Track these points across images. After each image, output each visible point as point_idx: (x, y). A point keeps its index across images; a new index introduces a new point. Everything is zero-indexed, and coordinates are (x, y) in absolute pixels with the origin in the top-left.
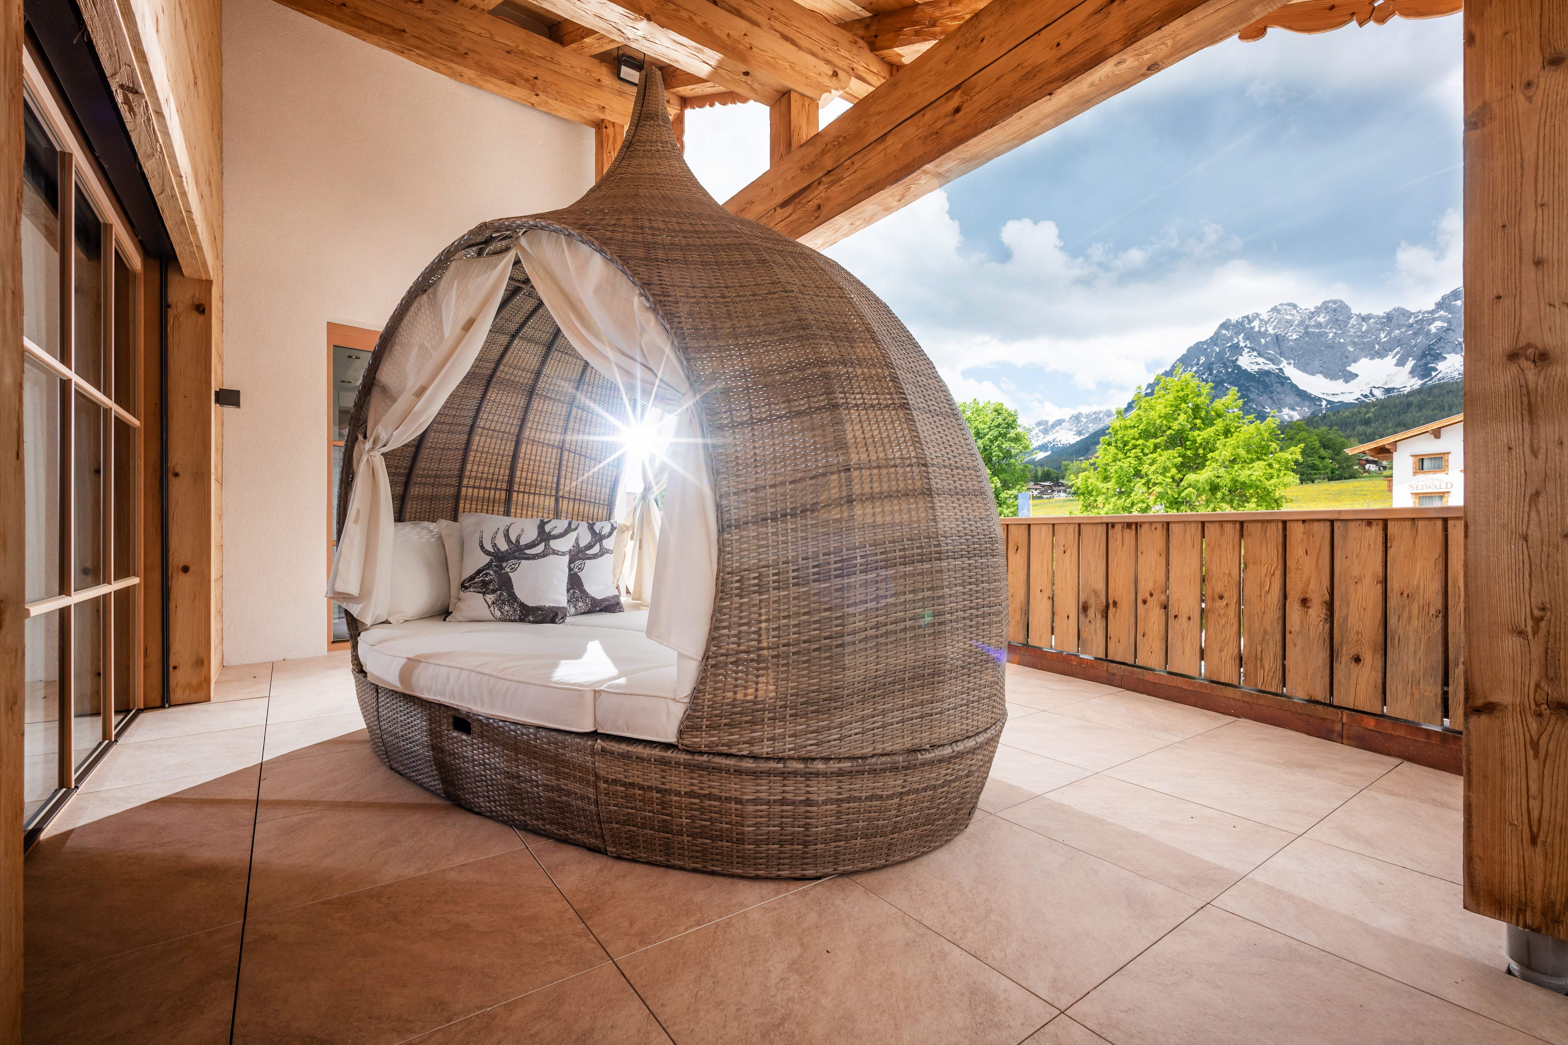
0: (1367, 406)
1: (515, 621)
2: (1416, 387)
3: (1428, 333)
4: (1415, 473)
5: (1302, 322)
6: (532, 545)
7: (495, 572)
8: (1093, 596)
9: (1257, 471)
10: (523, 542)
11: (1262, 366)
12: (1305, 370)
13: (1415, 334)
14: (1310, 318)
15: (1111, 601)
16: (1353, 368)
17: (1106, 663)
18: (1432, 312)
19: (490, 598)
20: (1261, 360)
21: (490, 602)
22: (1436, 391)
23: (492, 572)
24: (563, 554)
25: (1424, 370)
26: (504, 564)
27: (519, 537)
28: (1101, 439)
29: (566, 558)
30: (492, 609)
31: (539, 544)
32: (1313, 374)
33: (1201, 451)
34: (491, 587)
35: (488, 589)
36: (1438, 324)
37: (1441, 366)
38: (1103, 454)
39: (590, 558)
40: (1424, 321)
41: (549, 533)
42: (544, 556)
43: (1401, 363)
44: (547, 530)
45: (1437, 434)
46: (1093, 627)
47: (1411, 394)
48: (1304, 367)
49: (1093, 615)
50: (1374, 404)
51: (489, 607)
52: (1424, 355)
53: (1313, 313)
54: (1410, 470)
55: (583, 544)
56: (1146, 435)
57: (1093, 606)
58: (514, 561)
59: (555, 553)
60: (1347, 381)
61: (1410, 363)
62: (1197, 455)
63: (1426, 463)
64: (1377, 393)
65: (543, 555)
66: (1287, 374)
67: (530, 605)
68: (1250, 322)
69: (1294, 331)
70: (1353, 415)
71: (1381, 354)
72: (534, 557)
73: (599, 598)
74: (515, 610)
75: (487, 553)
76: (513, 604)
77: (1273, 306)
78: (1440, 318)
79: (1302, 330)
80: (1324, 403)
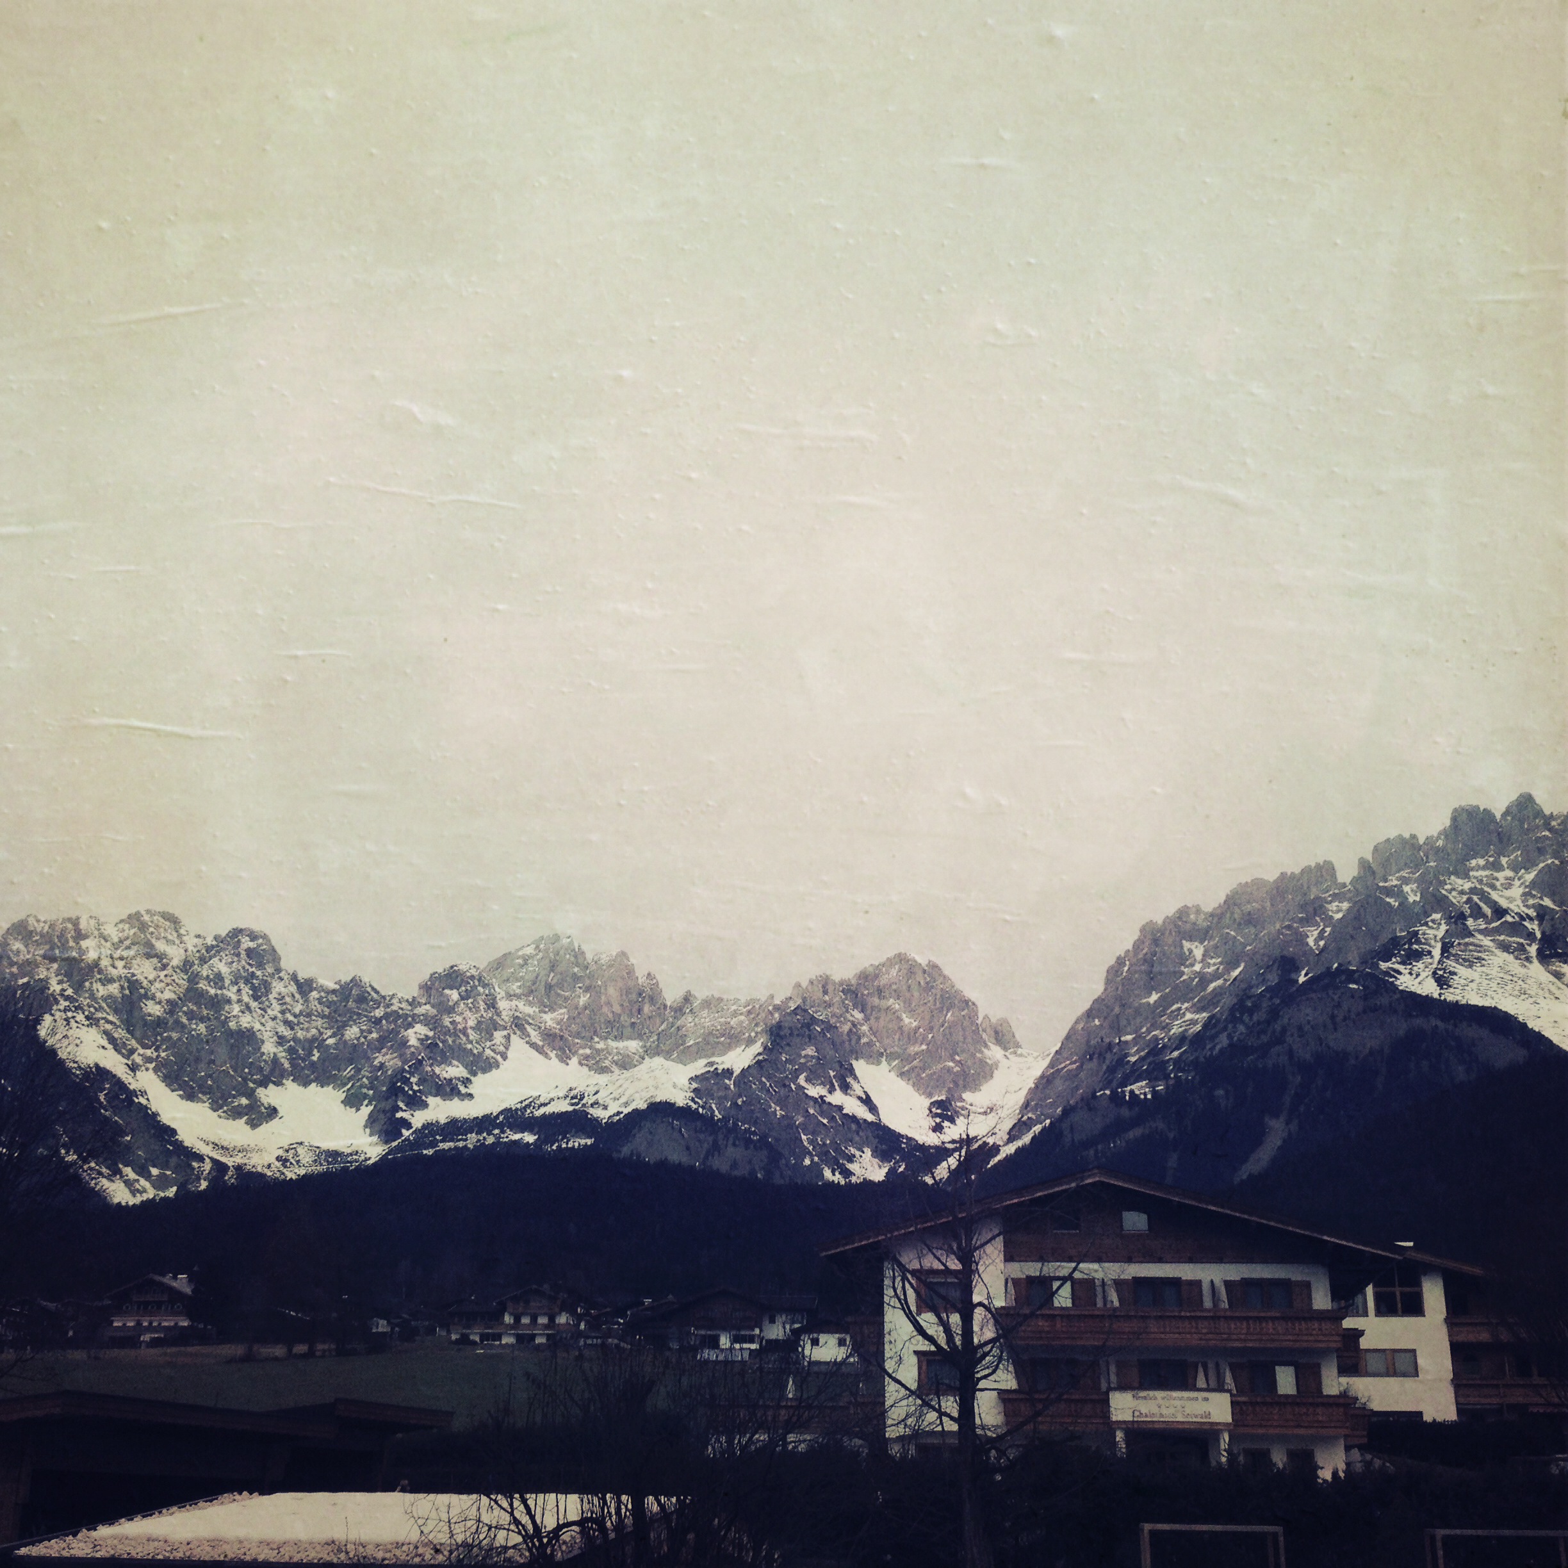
3: (402, 1045)
5: (186, 966)
13: (382, 1043)
14: (203, 961)
16: (268, 1096)
18: (414, 1002)
25: (389, 1123)
36: (420, 1029)
37: (418, 1118)
40: (399, 1017)
43: (352, 1101)
50: (298, 1183)
52: (391, 1093)
53: (209, 949)
60: (254, 1124)
61: (369, 1104)
64: (306, 1158)
68: (78, 936)
69: (168, 980)
71: (321, 1076)
77: (133, 911)
79: (182, 980)
80: (207, 1166)
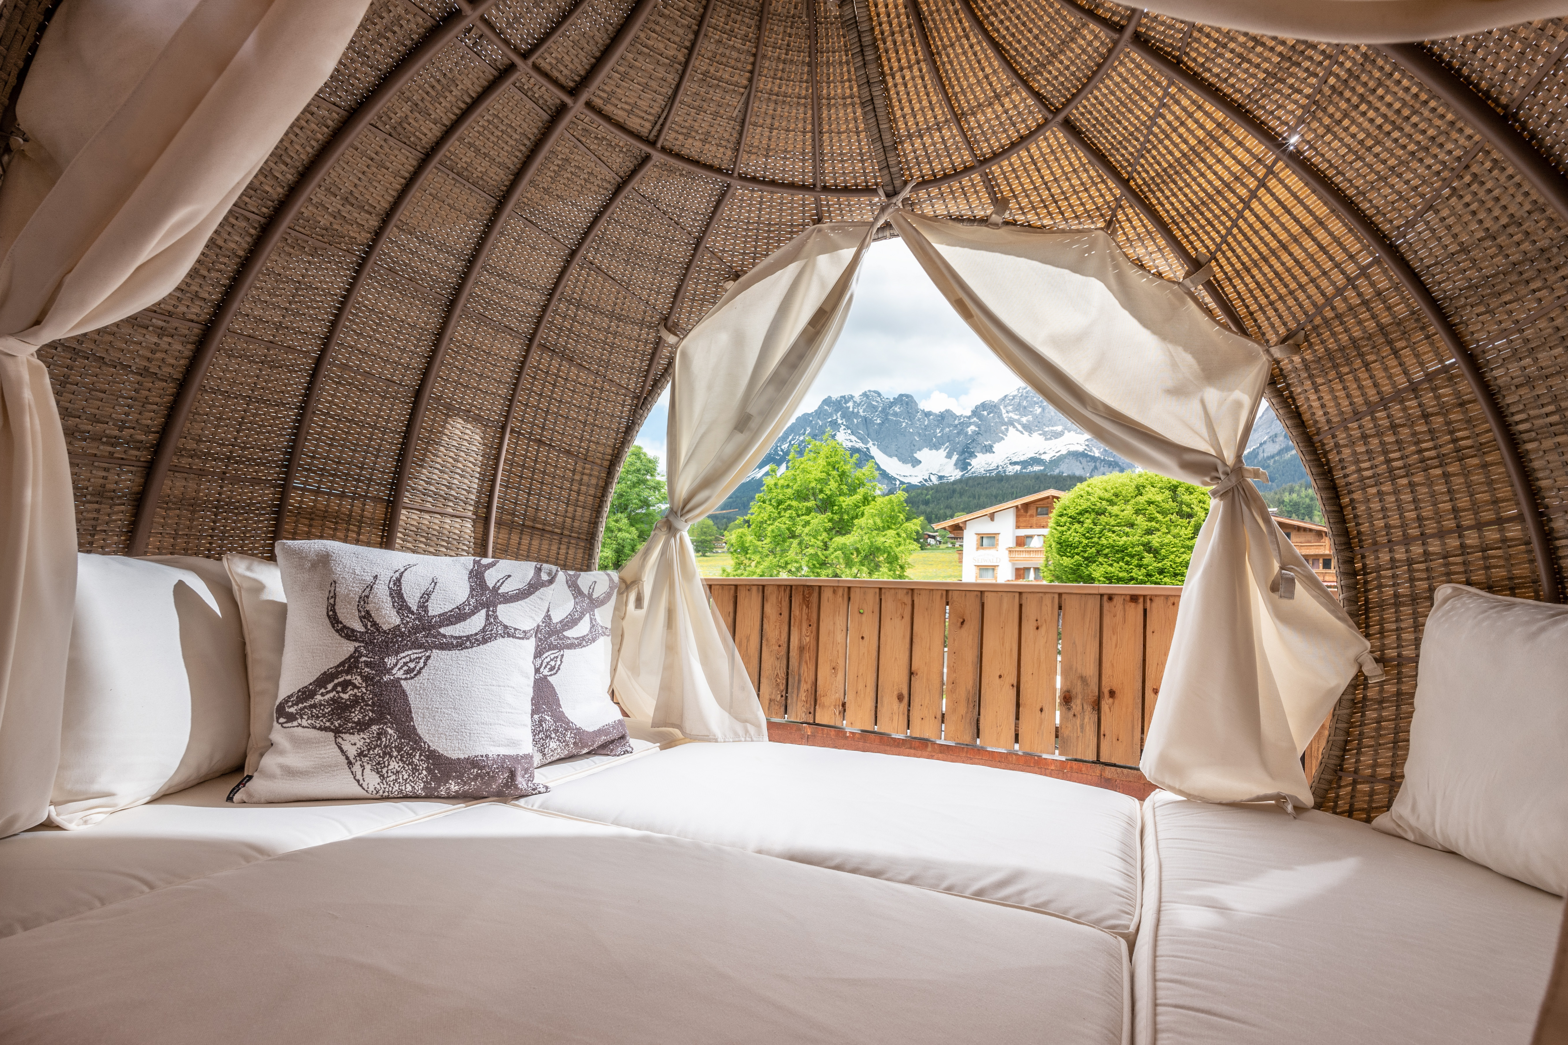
0: (927, 488)
1: (415, 797)
2: (958, 477)
3: (966, 434)
4: (978, 549)
5: (883, 410)
6: (458, 616)
7: (366, 679)
8: (1079, 683)
9: (888, 539)
10: (436, 608)
11: (854, 444)
12: (885, 453)
13: (959, 434)
14: (890, 407)
15: (1106, 691)
16: (918, 455)
17: (1099, 767)
18: (969, 417)
19: (353, 743)
20: (853, 438)
21: (352, 752)
22: (971, 483)
23: (358, 680)
24: (525, 635)
25: (963, 465)
26: (390, 661)
27: (426, 596)
28: (757, 496)
29: (530, 645)
30: (357, 768)
31: (473, 613)
32: (891, 456)
33: (846, 517)
34: (356, 716)
35: (348, 720)
36: (973, 428)
37: (974, 462)
38: (757, 512)
39: (571, 646)
40: (965, 424)
41: (496, 589)
42: (485, 641)
43: (949, 456)
44: (490, 583)
45: (992, 517)
46: (1078, 722)
47: (955, 482)
48: (885, 450)
49: (1079, 708)
50: (932, 488)
51: (350, 764)
52: (963, 452)
53: (891, 403)
54: (975, 546)
55: (557, 617)
56: (801, 496)
57: (1080, 697)
58: (413, 653)
59: (508, 632)
60: (913, 466)
61: (955, 457)
62: (841, 519)
63: (985, 540)
64: (934, 478)
65: (483, 638)
66: (872, 454)
67: (454, 755)
68: (846, 402)
69: (878, 416)
70: (918, 495)
71: (936, 447)
72: (462, 643)
73: (590, 729)
74: (415, 769)
75: (348, 634)
76: (411, 756)
77: (863, 391)
78: (974, 423)
79: (883, 416)
80: (898, 483)
